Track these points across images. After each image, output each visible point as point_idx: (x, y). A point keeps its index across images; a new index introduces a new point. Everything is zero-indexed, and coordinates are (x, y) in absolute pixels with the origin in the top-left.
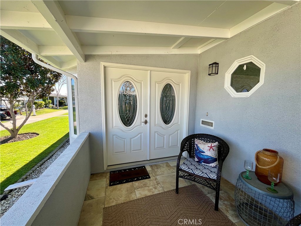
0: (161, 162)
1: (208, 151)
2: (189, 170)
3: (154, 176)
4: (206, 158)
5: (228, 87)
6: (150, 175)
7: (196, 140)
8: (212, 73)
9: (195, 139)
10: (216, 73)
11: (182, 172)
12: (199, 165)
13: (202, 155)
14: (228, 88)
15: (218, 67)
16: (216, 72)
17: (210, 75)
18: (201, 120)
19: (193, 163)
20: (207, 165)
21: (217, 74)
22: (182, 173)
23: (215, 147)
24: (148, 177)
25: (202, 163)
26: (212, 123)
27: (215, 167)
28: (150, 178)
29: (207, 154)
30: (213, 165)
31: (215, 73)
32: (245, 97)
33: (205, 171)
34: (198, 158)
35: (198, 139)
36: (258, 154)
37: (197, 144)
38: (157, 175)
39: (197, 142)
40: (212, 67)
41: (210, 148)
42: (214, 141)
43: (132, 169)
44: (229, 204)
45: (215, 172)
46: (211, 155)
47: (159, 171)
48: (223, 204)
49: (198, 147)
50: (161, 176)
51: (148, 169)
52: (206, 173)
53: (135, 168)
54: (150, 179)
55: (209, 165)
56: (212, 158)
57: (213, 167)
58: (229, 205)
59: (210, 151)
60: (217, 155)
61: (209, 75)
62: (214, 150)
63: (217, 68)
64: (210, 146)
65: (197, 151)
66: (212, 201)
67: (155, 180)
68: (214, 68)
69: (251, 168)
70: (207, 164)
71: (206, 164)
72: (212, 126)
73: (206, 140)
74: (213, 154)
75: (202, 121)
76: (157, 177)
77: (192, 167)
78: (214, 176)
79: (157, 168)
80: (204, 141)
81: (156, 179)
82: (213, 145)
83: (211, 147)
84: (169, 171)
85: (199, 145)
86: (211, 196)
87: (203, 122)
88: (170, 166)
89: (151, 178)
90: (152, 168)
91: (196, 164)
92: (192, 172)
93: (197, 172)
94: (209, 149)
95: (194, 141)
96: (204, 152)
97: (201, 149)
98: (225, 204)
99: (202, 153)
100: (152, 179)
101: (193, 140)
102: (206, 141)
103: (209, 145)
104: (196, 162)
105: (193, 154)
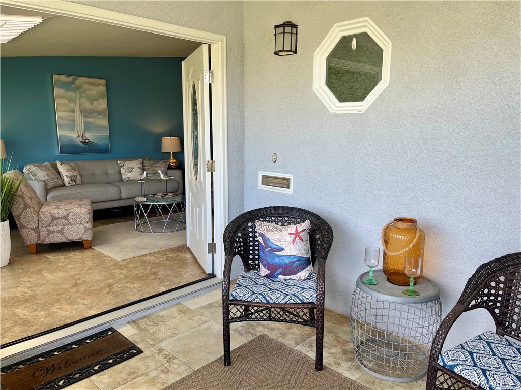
0: (162, 306)
1: (291, 244)
2: (256, 298)
3: (153, 346)
4: (287, 262)
5: (321, 88)
6: (141, 346)
7: (258, 223)
8: (283, 50)
9: (257, 221)
10: (293, 52)
11: (238, 307)
12: (274, 281)
13: (279, 257)
14: (320, 90)
15: (296, 34)
16: (293, 49)
17: (278, 54)
18: (261, 174)
19: (260, 281)
20: (289, 279)
21: (295, 52)
22: (238, 310)
23: (304, 232)
24: (135, 352)
25: (280, 277)
26: (288, 180)
27: (308, 278)
28: (142, 352)
29: (288, 251)
30: (303, 274)
31: (291, 51)
32: (356, 112)
33: (290, 291)
34: (269, 267)
35: (262, 221)
36: (387, 231)
37: (263, 232)
38: (161, 341)
39: (261, 227)
40: (284, 33)
41: (293, 236)
42: (299, 220)
43: (74, 346)
44: (340, 351)
45: (310, 288)
46: (297, 252)
47: (162, 330)
48: (328, 355)
49: (266, 240)
50: (173, 339)
51: (127, 331)
52: (294, 295)
53: (80, 342)
54: (142, 355)
55: (295, 276)
56: (300, 259)
57: (304, 280)
58: (340, 353)
59: (295, 243)
60: (310, 251)
61: (276, 53)
62: (303, 241)
63: (294, 36)
64: (294, 232)
65: (266, 251)
66: (307, 356)
67: (159, 354)
68: (288, 37)
69: (377, 261)
70: (291, 277)
71: (288, 277)
72: (288, 187)
73: (280, 222)
74: (302, 250)
75: (264, 177)
76: (163, 345)
77: (261, 289)
78: (310, 296)
79: (155, 324)
80: (277, 224)
81: (160, 351)
82: (299, 229)
83: (297, 234)
84: (190, 322)
85: (268, 235)
86: (304, 348)
87: (266, 180)
88: (189, 310)
89: (146, 353)
90: (139, 328)
91: (267, 281)
92: (263, 300)
93: (275, 297)
94: (292, 239)
95: (254, 227)
96: (282, 250)
97: (275, 242)
98: (333, 354)
99: (278, 253)
100: (148, 355)
101: (250, 224)
102: (280, 224)
103: (292, 229)
104: (266, 278)
105: (254, 261)
